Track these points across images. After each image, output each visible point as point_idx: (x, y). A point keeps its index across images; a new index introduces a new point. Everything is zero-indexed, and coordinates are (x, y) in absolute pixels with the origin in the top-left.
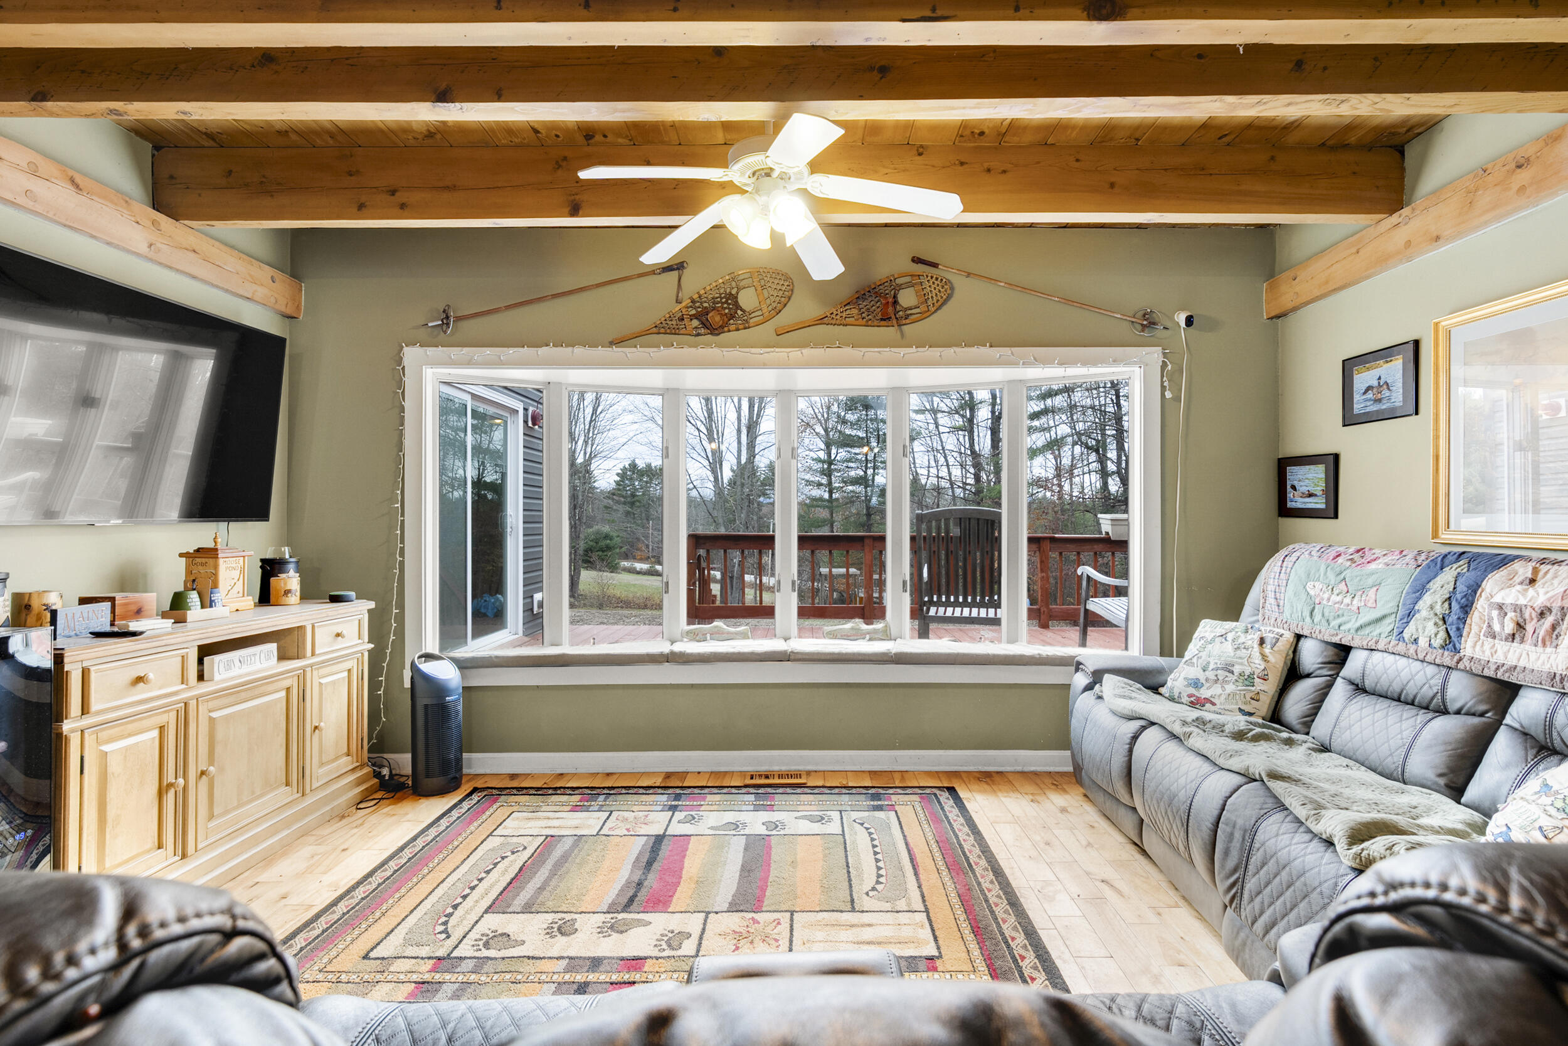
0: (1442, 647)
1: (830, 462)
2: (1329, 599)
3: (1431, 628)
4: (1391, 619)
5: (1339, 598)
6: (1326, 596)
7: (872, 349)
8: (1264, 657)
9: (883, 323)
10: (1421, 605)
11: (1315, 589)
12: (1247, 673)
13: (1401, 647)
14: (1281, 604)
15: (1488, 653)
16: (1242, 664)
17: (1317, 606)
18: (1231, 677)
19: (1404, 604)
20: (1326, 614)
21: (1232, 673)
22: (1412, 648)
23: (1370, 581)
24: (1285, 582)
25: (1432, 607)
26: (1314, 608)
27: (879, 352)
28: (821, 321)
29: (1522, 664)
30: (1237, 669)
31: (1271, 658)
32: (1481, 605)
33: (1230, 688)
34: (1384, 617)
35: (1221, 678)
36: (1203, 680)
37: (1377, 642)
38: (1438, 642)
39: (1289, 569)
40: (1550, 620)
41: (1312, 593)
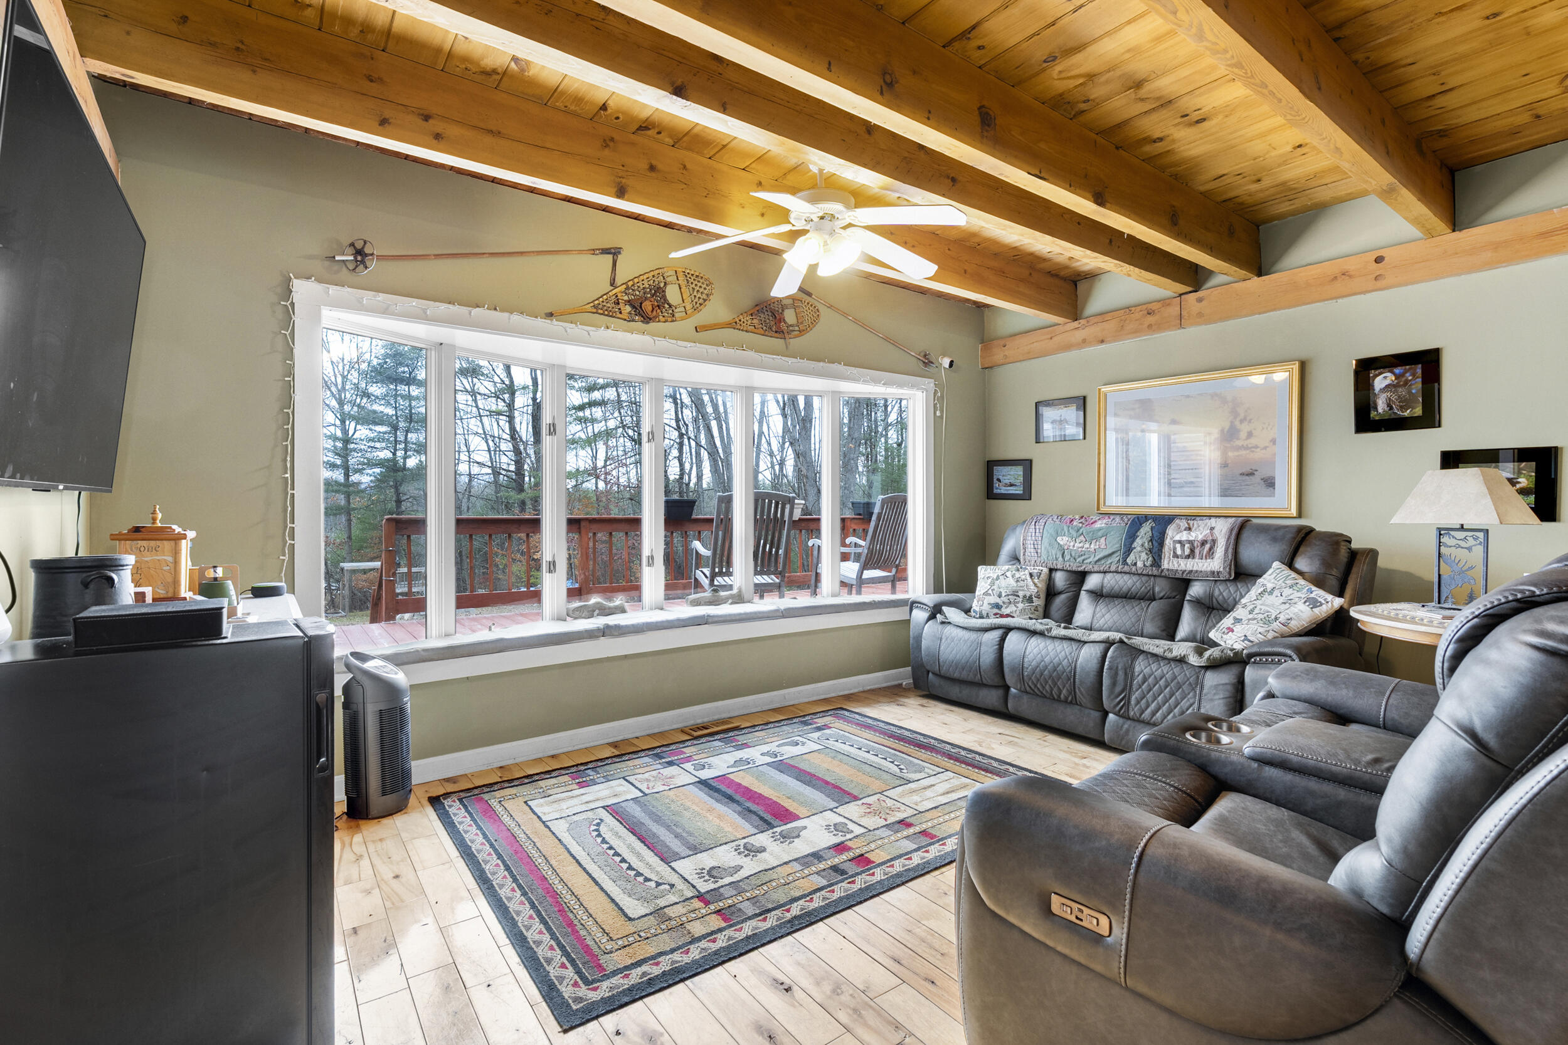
0: (1151, 566)
1: (347, 441)
2: (1074, 546)
3: (1144, 556)
4: (1118, 553)
5: (1081, 545)
6: (1072, 544)
7: (768, 356)
8: (1035, 585)
9: (776, 335)
10: (1135, 544)
11: (1063, 540)
12: (1028, 595)
13: (1126, 569)
14: (1039, 551)
15: (1176, 565)
16: (1023, 590)
17: (1066, 551)
18: (1018, 599)
19: (1124, 545)
20: (1073, 555)
21: (1019, 596)
22: (1134, 569)
23: (1100, 534)
24: (1040, 538)
25: (1142, 545)
26: (1064, 552)
27: (773, 359)
28: (733, 325)
29: (1195, 569)
30: (1021, 594)
31: (1039, 585)
32: (1168, 542)
33: (1021, 606)
34: (1113, 553)
35: (1012, 601)
36: (1001, 603)
37: (1110, 567)
38: (1148, 563)
39: (1041, 531)
40: (1207, 546)
41: (1061, 543)
